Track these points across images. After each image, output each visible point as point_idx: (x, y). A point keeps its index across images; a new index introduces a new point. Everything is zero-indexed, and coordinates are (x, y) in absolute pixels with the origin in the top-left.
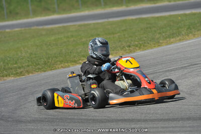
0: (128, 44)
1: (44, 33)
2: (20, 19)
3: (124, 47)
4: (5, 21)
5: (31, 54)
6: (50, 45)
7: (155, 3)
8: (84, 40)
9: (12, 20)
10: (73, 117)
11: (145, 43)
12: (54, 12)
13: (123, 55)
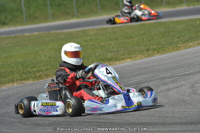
0: (147, 48)
1: (63, 37)
2: (39, 23)
3: (142, 51)
4: (25, 25)
5: (50, 58)
7: (174, 8)
8: (102, 44)
9: (31, 24)
10: (91, 120)
11: (163, 47)
12: (73, 16)
13: (141, 58)
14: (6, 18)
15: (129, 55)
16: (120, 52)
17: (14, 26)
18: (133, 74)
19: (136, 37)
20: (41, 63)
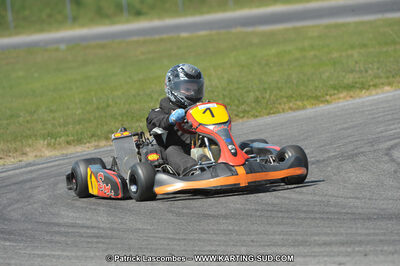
1: (256, 40)
5: (230, 82)
6: (267, 64)
8: (335, 55)
15: (388, 78)
16: (370, 72)
20: (213, 92)
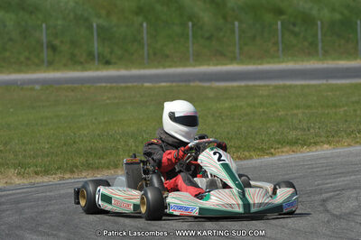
2: (170, 66)
3: (352, 132)
4: (144, 68)
9: (157, 67)
12: (233, 59)
13: (349, 145)
14: (111, 53)
17: (127, 68)
18: (332, 172)
19: (343, 106)
